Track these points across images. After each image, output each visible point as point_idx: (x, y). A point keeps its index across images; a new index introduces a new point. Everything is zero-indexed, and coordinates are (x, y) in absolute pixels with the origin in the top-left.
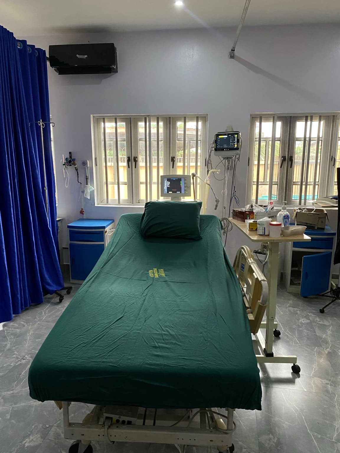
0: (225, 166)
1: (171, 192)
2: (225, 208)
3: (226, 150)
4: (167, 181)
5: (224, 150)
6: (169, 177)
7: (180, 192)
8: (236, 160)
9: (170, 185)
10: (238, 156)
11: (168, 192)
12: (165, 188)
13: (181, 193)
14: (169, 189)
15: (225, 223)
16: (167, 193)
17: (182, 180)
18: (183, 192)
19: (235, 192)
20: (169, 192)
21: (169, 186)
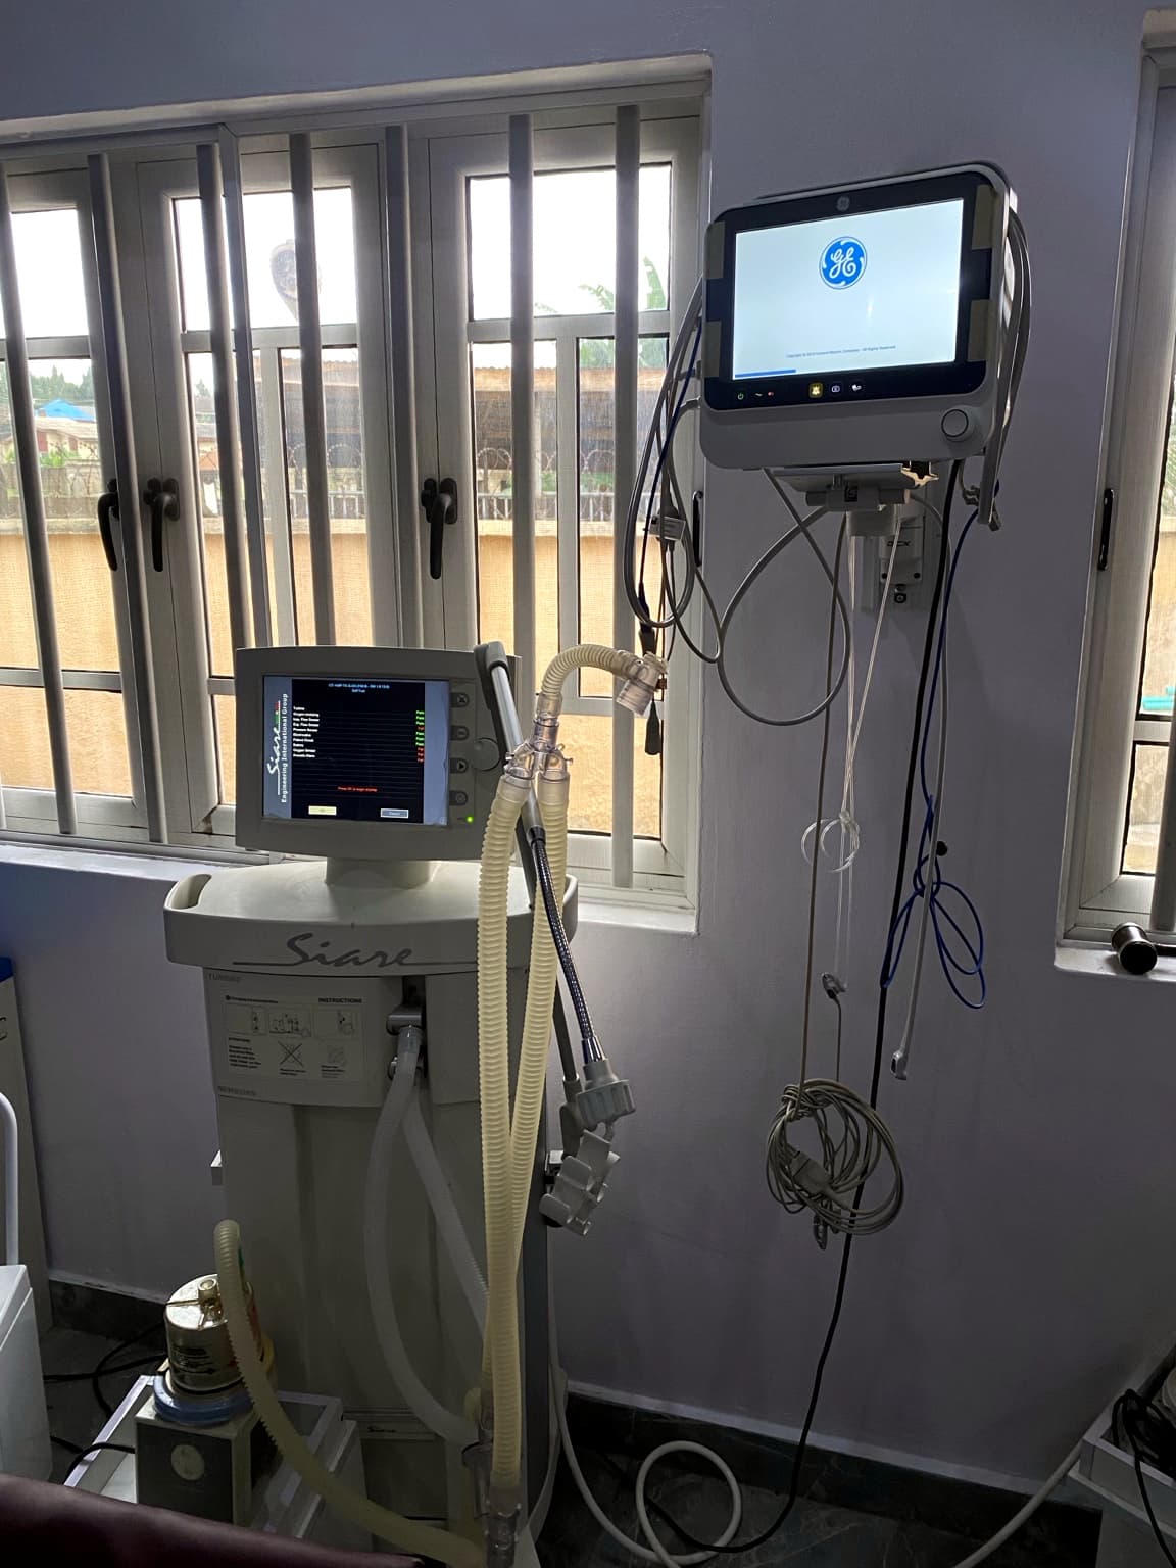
0: (835, 580)
1: (332, 811)
2: (832, 994)
3: (827, 396)
4: (296, 701)
5: (809, 399)
6: (310, 671)
7: (405, 814)
8: (961, 511)
9: (320, 740)
10: (972, 474)
11: (299, 809)
12: (278, 768)
13: (417, 816)
14: (308, 783)
15: (836, 1141)
16: (295, 814)
17: (434, 695)
18: (435, 811)
19: (941, 849)
20: (313, 810)
21: (311, 754)
